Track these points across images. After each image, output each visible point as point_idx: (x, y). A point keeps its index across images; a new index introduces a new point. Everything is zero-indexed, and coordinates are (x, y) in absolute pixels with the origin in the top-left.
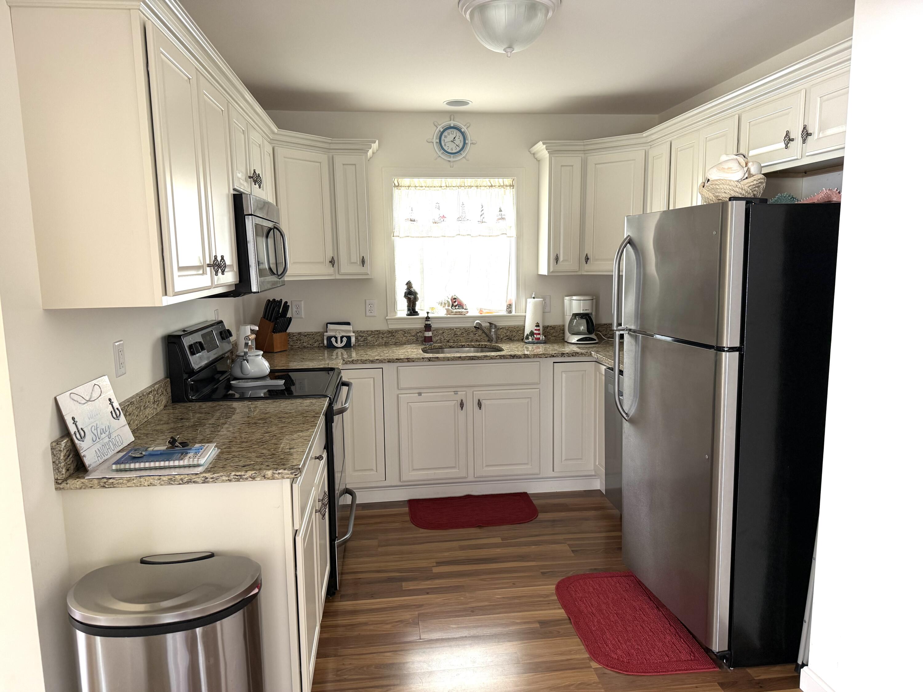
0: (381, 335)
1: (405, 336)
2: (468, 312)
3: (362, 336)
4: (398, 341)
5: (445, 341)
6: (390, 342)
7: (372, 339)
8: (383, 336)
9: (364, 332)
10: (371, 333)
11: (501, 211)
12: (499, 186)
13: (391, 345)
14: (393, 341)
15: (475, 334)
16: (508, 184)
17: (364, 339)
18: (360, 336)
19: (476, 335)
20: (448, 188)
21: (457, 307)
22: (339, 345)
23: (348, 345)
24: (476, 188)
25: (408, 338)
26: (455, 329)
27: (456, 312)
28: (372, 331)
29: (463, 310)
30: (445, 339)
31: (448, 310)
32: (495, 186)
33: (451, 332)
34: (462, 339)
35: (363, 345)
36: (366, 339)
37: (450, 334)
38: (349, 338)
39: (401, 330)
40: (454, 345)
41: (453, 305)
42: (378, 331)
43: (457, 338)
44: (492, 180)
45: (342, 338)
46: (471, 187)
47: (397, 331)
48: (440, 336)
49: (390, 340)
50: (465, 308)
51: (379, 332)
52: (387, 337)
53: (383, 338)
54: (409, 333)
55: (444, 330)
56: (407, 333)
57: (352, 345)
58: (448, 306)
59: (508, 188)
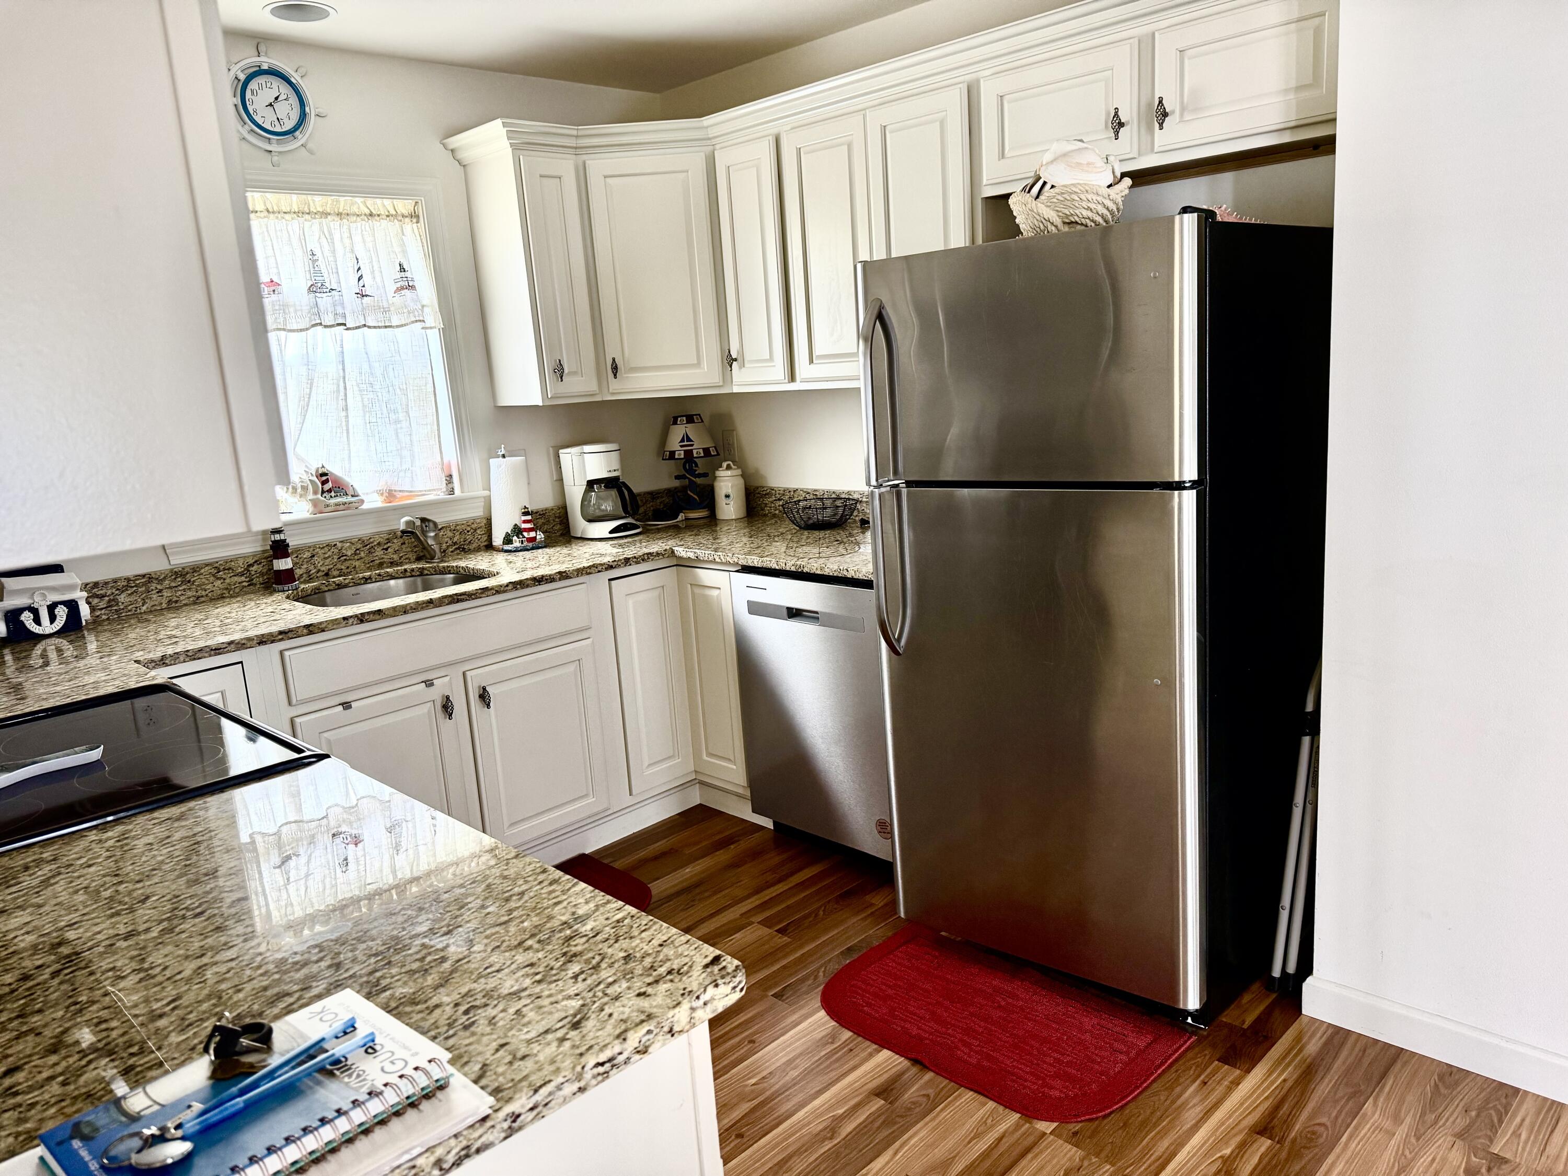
0: (153, 586)
1: (218, 579)
2: (362, 501)
3: (103, 596)
4: (204, 593)
5: (320, 574)
6: (182, 598)
7: (132, 599)
8: (159, 587)
9: (106, 583)
10: (125, 584)
11: (402, 269)
12: (388, 216)
13: (186, 605)
14: (189, 593)
15: (387, 549)
16: (405, 212)
17: (109, 601)
18: (97, 596)
19: (389, 550)
20: (272, 216)
21: (333, 494)
22: (47, 627)
23: (73, 627)
24: (337, 218)
25: (228, 581)
26: (339, 545)
27: (336, 505)
28: (128, 580)
29: (350, 499)
30: (319, 571)
31: (315, 503)
32: (379, 215)
33: (330, 553)
34: (357, 563)
35: (108, 619)
36: (113, 602)
37: (329, 557)
38: (72, 606)
39: (207, 565)
40: (347, 581)
41: (323, 492)
42: (144, 576)
43: (347, 564)
44: (370, 202)
45: (52, 608)
46: (325, 214)
47: (196, 569)
48: (305, 566)
49: (180, 593)
50: (350, 492)
51: (149, 578)
52: (170, 588)
53: (160, 591)
54: (228, 569)
55: (313, 550)
56: (224, 569)
57: (84, 623)
58: (315, 493)
59: (407, 220)
